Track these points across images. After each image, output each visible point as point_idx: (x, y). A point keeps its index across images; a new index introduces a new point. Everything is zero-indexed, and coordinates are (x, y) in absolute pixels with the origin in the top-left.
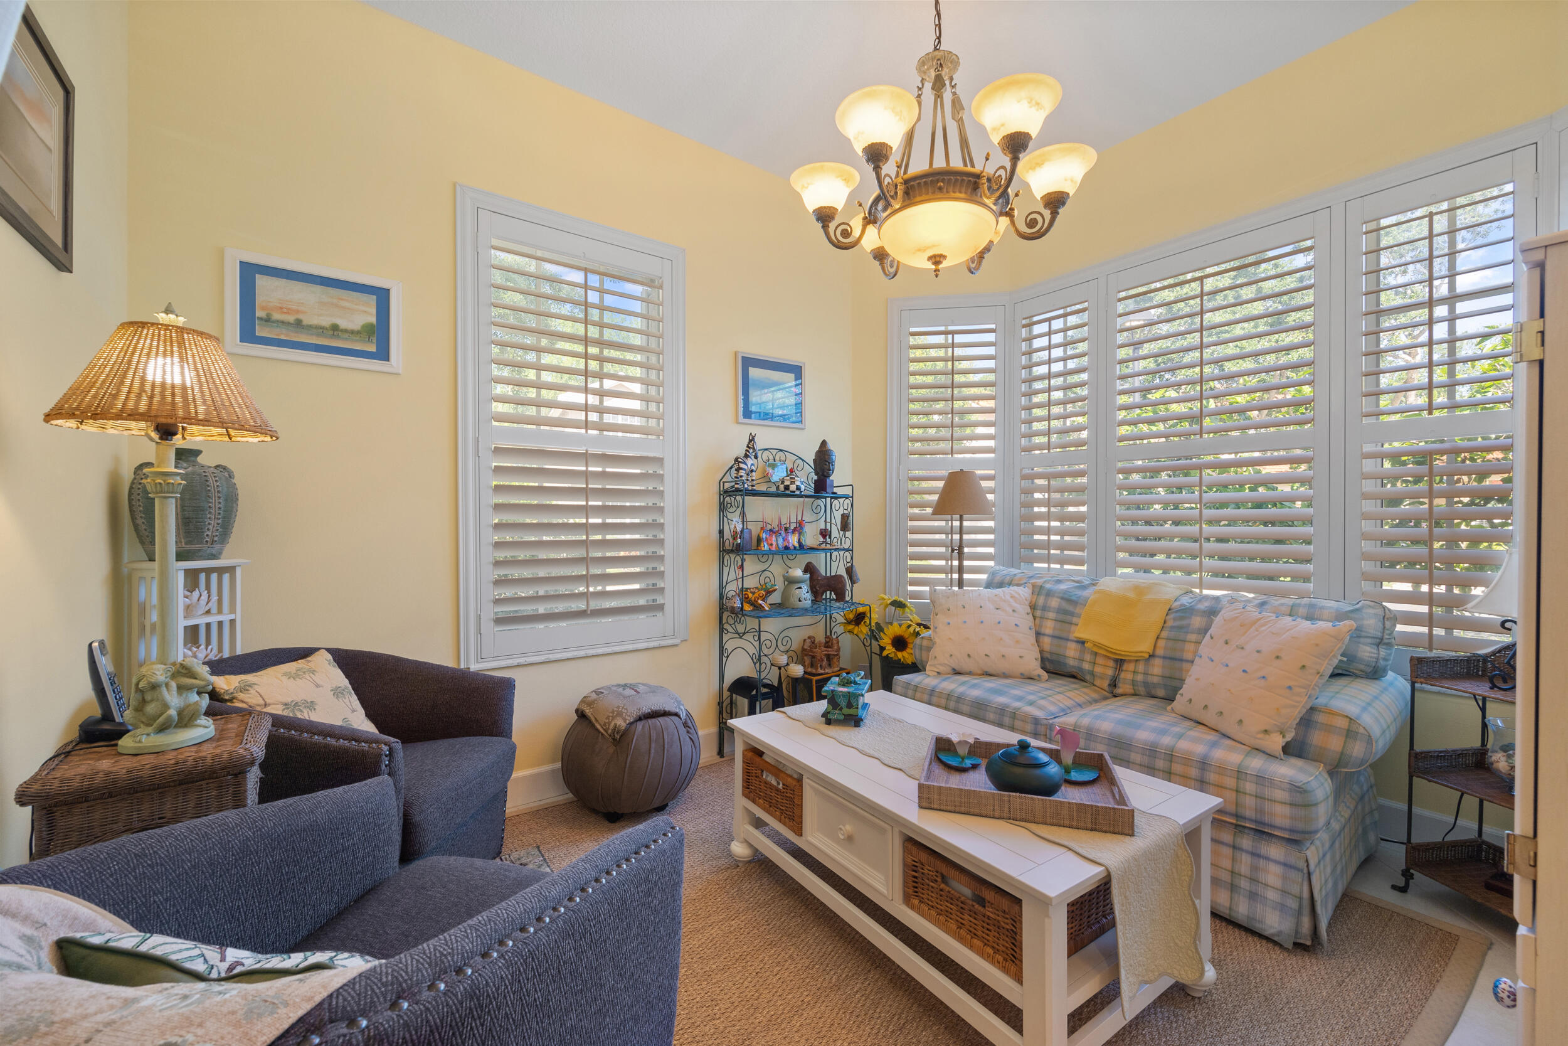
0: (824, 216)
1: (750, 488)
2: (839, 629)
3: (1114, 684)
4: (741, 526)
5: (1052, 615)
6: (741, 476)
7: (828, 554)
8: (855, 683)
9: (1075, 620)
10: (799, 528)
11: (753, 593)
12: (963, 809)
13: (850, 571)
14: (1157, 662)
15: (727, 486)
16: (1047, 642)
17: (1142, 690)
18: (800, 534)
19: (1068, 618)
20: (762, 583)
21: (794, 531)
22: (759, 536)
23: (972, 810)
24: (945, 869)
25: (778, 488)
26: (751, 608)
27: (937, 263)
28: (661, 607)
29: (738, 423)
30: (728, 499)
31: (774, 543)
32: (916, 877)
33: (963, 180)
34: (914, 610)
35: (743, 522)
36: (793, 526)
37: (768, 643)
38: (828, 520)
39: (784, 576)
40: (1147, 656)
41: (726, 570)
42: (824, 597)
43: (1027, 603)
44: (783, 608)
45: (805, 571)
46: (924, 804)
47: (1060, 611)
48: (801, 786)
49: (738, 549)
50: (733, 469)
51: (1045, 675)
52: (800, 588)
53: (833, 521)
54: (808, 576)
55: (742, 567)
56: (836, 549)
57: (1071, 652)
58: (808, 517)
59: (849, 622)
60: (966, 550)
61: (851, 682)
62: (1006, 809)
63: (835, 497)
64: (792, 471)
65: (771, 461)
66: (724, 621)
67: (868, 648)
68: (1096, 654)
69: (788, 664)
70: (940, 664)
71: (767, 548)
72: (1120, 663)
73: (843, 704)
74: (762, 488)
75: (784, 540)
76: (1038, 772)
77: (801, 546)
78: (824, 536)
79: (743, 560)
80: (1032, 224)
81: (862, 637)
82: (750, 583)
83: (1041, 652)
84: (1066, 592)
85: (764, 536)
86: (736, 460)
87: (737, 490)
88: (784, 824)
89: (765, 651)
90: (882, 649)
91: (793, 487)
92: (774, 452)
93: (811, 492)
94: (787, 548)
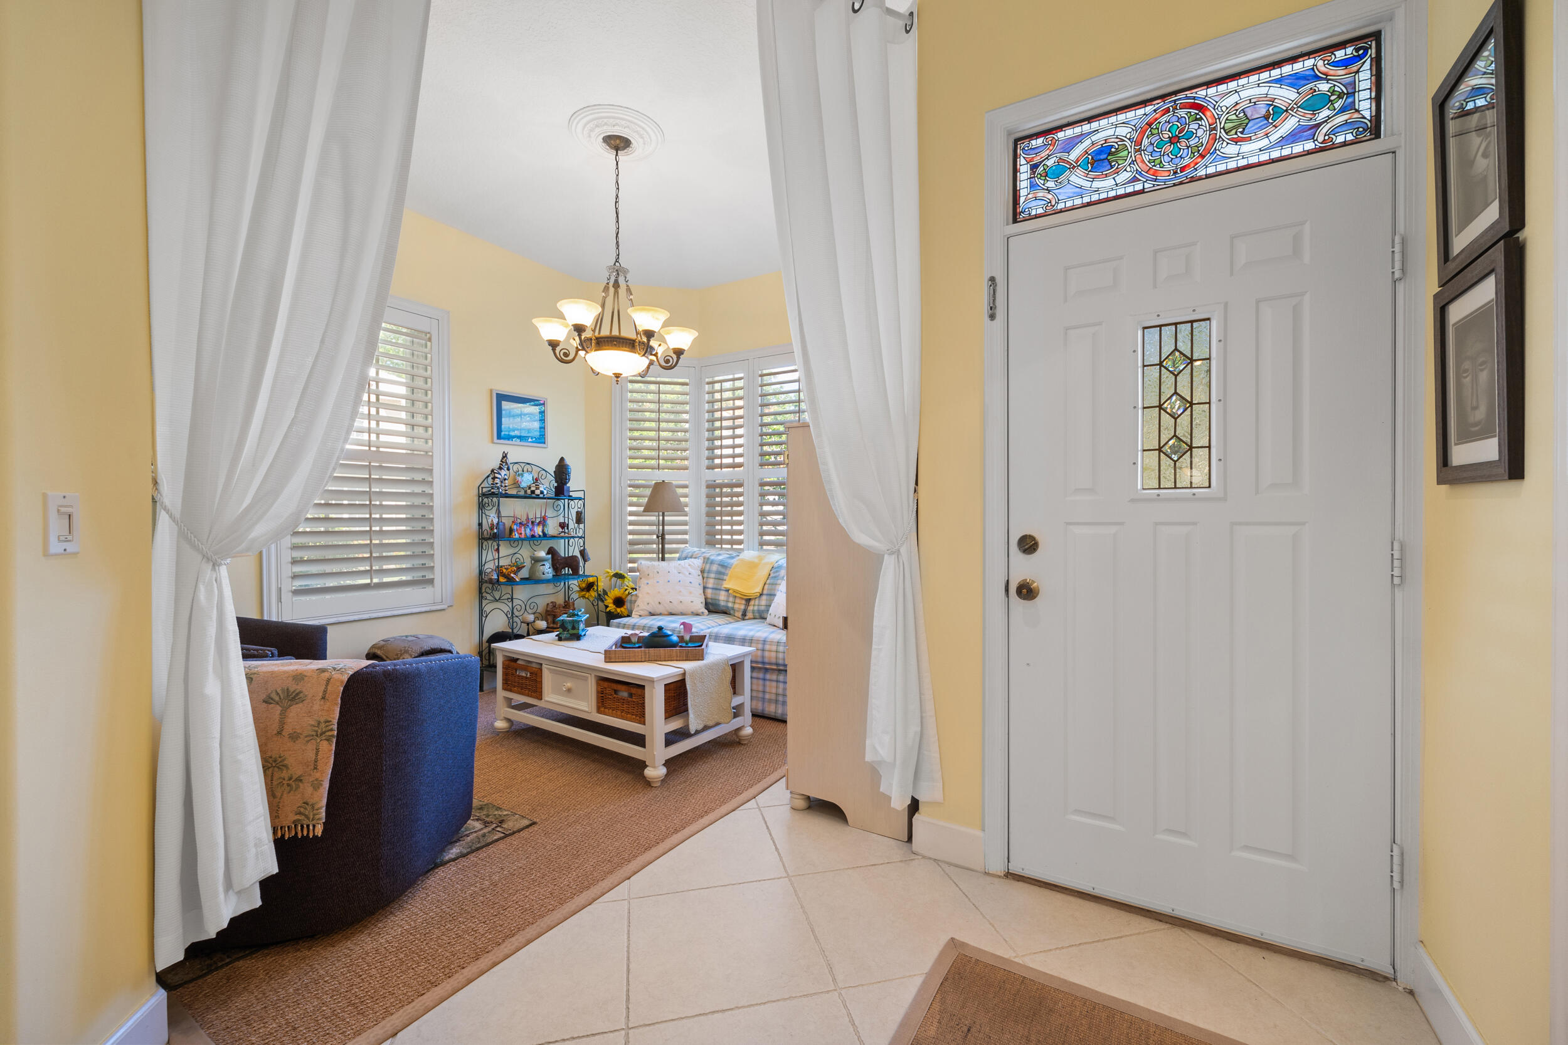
0: (553, 344)
1: (504, 492)
2: (575, 596)
3: (744, 614)
4: (497, 520)
5: (712, 575)
6: (497, 483)
7: (567, 540)
8: (577, 615)
9: (725, 577)
10: (543, 522)
11: (507, 569)
12: (626, 660)
13: (583, 553)
14: (764, 597)
15: (484, 490)
16: (709, 592)
17: (757, 615)
18: (544, 526)
19: (721, 576)
20: (514, 562)
21: (539, 524)
22: (511, 527)
23: (631, 659)
24: (615, 686)
25: (526, 492)
26: (505, 580)
27: (617, 377)
28: (431, 582)
29: (493, 442)
30: (486, 500)
31: (523, 533)
32: (602, 697)
33: (627, 342)
34: (630, 579)
35: (498, 517)
36: (538, 520)
37: (519, 607)
38: (566, 516)
39: (531, 557)
40: (758, 594)
41: (484, 553)
42: (563, 573)
43: (699, 569)
44: (531, 580)
45: (548, 553)
46: (607, 660)
47: (719, 573)
48: (541, 670)
49: (495, 537)
50: (490, 478)
51: (706, 612)
52: (544, 565)
53: (570, 517)
54: (550, 556)
55: (498, 550)
56: (573, 537)
57: (722, 597)
58: (550, 513)
59: (582, 590)
60: (667, 537)
61: (575, 615)
62: (648, 657)
63: (571, 499)
64: (537, 480)
65: (520, 472)
66: (483, 591)
67: (596, 607)
68: (735, 597)
69: (534, 622)
70: (642, 610)
71: (517, 536)
72: (748, 601)
73: (570, 627)
74: (513, 492)
75: (531, 530)
76: (665, 639)
77: (545, 535)
78: (563, 528)
79: (498, 545)
80: (667, 361)
81: (592, 599)
82: (504, 562)
83: (706, 599)
84: (722, 561)
85: (515, 527)
86: (492, 471)
87: (493, 494)
88: (531, 696)
89: (516, 613)
90: (607, 607)
91: (537, 492)
92: (523, 465)
93: (553, 495)
94: (533, 536)
